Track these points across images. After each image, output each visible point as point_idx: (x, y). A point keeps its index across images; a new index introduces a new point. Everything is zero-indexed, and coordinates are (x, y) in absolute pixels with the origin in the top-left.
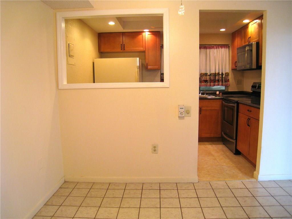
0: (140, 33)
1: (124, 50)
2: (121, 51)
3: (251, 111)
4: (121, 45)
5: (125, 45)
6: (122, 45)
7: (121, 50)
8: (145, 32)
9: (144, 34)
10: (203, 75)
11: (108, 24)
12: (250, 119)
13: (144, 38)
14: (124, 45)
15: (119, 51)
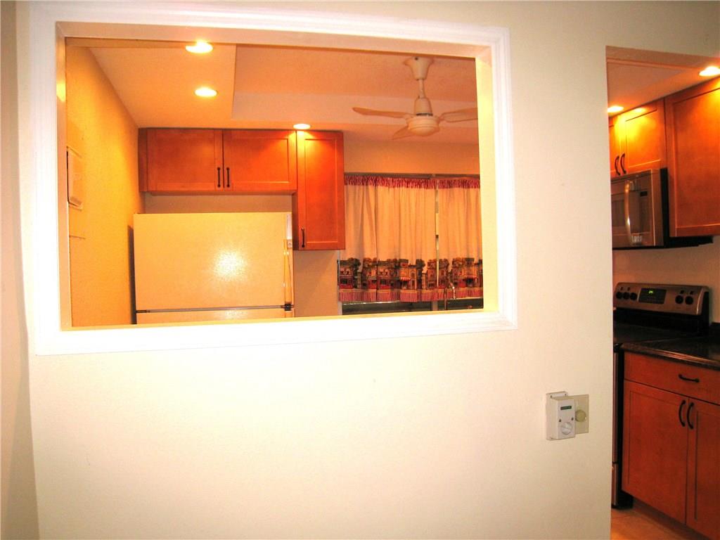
0: (281, 133)
1: (228, 186)
2: (217, 188)
3: (697, 381)
4: (219, 169)
5: (230, 171)
6: (221, 171)
7: (219, 186)
8: (296, 131)
9: (292, 137)
10: (461, 263)
11: (194, 93)
12: (692, 405)
13: (292, 150)
14: (228, 169)
15: (213, 189)
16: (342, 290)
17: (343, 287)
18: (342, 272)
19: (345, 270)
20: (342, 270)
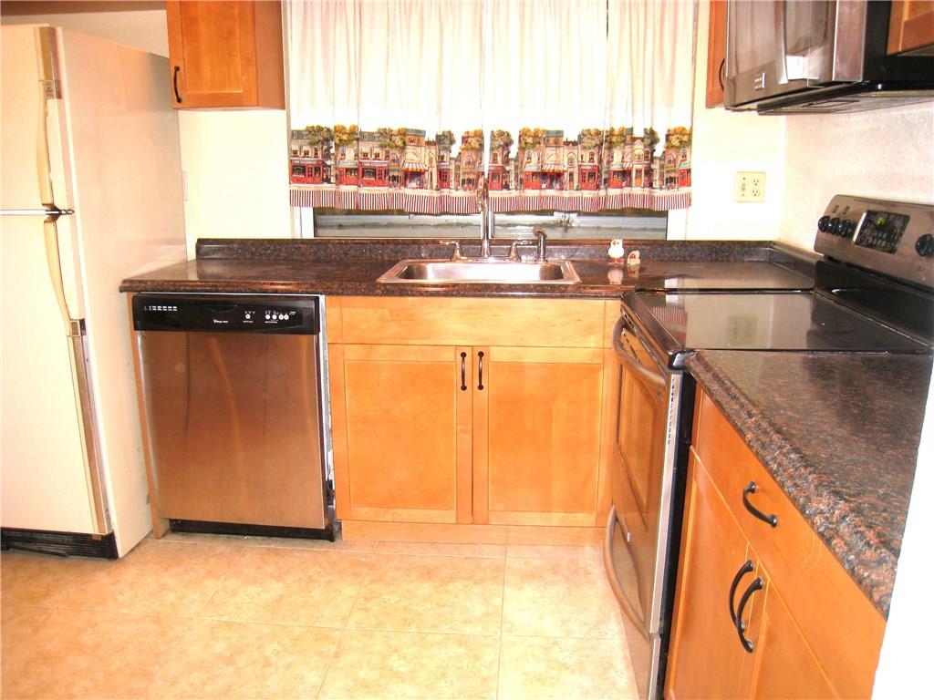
16: (296, 187)
17: (298, 181)
18: (295, 152)
19: (301, 149)
20: (295, 147)
